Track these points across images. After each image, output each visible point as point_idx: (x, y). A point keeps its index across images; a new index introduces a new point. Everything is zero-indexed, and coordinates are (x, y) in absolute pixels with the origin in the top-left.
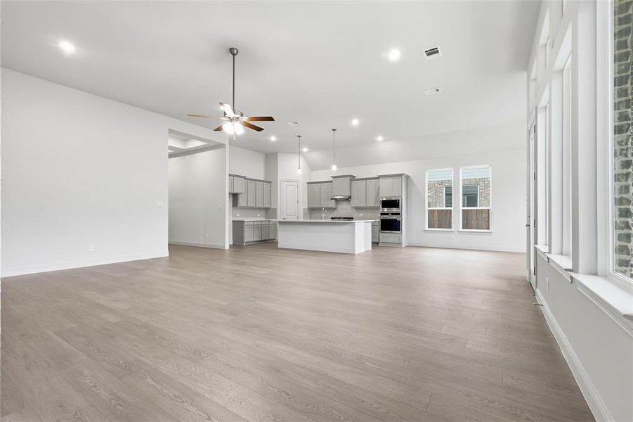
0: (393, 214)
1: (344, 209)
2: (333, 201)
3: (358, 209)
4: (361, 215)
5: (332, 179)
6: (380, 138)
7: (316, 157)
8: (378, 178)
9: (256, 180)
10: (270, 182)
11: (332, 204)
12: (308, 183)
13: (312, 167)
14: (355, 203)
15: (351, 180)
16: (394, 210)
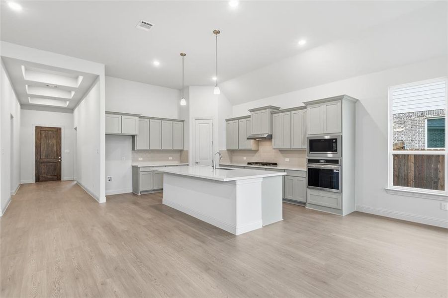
0: (328, 161)
1: (266, 152)
2: (252, 141)
3: (282, 151)
4: (287, 160)
5: (249, 113)
6: (302, 42)
7: (231, 86)
8: (305, 108)
9: (162, 119)
10: (183, 121)
11: (251, 145)
12: (227, 120)
13: (232, 101)
14: (277, 142)
15: (272, 113)
16: (330, 155)
